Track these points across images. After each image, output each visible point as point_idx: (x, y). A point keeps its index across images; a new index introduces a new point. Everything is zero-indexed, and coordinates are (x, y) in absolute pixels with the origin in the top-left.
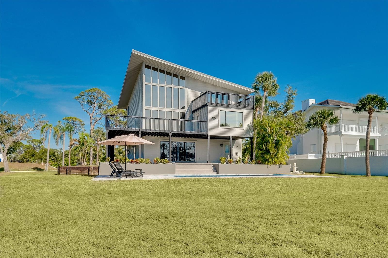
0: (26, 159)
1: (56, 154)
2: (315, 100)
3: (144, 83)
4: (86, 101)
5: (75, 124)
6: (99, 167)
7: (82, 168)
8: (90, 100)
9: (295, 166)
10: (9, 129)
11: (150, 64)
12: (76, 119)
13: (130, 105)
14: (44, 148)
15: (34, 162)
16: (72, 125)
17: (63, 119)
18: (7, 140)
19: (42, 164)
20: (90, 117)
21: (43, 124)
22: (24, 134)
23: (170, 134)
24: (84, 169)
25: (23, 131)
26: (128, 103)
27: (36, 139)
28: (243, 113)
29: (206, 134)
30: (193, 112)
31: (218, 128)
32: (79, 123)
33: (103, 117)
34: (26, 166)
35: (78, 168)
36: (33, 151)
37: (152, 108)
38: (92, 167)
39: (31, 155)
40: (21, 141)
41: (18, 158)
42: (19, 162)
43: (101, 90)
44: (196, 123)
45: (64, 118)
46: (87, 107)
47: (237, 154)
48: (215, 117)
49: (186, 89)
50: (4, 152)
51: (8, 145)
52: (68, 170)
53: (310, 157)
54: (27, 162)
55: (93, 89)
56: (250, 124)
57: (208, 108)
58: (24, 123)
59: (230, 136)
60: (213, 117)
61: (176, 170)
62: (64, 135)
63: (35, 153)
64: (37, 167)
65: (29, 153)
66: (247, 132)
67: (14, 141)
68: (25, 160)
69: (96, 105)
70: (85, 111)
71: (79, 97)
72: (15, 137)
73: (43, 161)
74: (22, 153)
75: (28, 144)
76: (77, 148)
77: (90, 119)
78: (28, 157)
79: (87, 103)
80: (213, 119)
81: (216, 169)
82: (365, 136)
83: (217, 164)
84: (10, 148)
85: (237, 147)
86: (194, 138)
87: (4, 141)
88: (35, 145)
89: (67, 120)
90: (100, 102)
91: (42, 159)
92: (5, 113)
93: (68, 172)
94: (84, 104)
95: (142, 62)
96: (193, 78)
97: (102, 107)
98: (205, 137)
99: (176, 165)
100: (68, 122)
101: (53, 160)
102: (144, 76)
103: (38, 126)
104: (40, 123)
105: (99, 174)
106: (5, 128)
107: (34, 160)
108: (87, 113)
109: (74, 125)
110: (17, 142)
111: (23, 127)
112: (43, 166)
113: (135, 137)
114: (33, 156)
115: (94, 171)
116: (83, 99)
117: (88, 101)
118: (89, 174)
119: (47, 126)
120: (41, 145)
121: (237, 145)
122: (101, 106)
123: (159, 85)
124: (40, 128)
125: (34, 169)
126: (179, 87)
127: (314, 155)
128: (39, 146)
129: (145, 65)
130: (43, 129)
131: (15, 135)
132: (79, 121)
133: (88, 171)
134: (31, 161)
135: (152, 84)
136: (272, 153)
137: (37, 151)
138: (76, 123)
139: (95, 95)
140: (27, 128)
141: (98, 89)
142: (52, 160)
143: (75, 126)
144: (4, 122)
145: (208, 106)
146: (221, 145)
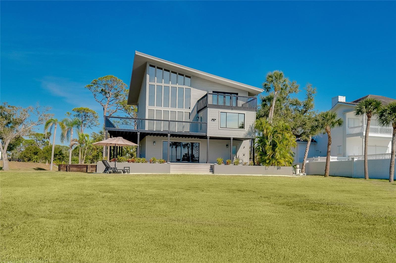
0: (27, 157)
1: (64, 152)
2: (345, 97)
3: (148, 83)
4: (99, 90)
5: (87, 116)
6: (96, 165)
7: (80, 166)
8: (104, 89)
9: (297, 168)
10: (9, 123)
11: (154, 63)
12: (88, 110)
13: (139, 102)
14: (49, 145)
15: (37, 161)
16: (84, 117)
17: (73, 111)
18: (7, 136)
19: (47, 165)
20: (104, 109)
21: (48, 119)
22: (27, 128)
23: (169, 135)
24: (82, 167)
25: (25, 126)
26: (138, 99)
27: (40, 133)
28: (244, 114)
29: (206, 135)
30: (198, 112)
31: (218, 129)
32: (92, 114)
33: (119, 109)
34: (27, 166)
35: (77, 166)
36: (36, 148)
37: (155, 108)
38: (90, 165)
39: (33, 153)
40: (23, 137)
41: (17, 156)
42: (18, 161)
43: (117, 78)
44: (200, 124)
45: (74, 109)
46: (101, 96)
47: (244, 155)
48: (215, 119)
49: (192, 89)
50: (3, 148)
51: (9, 141)
52: (67, 167)
53: (331, 160)
54: (28, 161)
55: (108, 76)
56: (252, 125)
57: (208, 110)
58: (27, 116)
59: (230, 138)
60: (213, 118)
61: (171, 169)
62: (71, 131)
63: (38, 151)
64: (40, 167)
65: (30, 151)
66: (249, 133)
67: (15, 137)
68: (26, 159)
69: (111, 95)
70: (98, 102)
71: (92, 86)
72: (15, 132)
73: (47, 161)
74: (22, 150)
75: (30, 139)
76: (77, 148)
77: (104, 111)
78: (29, 155)
79: (101, 92)
80: (213, 120)
81: (212, 169)
82: (391, 138)
83: (213, 164)
84: (10, 144)
85: (244, 148)
86: (199, 138)
87: (4, 137)
88: (39, 140)
89: (78, 111)
90: (116, 92)
91: (46, 158)
92: (5, 104)
93: (68, 169)
94: (98, 94)
95: (147, 62)
96: (199, 77)
97: (119, 97)
98: (205, 137)
99: (171, 165)
100: (79, 113)
101: (60, 159)
102: (148, 76)
103: (42, 120)
104: (45, 116)
105: (96, 172)
106: (5, 122)
107: (37, 159)
108: (101, 104)
109: (85, 117)
110: (19, 138)
111: (25, 121)
112: (48, 166)
113: (122, 140)
114: (36, 153)
115: (91, 169)
116: (96, 88)
117: (102, 90)
118: (87, 171)
119: (53, 121)
120: (46, 141)
121: (244, 146)
122: (117, 96)
123: (163, 84)
124: (45, 123)
125: (36, 169)
126: (184, 87)
127: (337, 157)
128: (44, 142)
129: (150, 65)
130: (48, 124)
131: (16, 130)
132: (93, 112)
133: (86, 169)
134: (33, 160)
135: (156, 84)
136: (268, 155)
137: (40, 148)
138: (89, 114)
139: (109, 83)
140: (30, 122)
141: (114, 76)
142: (58, 159)
143: (88, 118)
144: (3, 114)
145: (208, 107)
146: (227, 145)
